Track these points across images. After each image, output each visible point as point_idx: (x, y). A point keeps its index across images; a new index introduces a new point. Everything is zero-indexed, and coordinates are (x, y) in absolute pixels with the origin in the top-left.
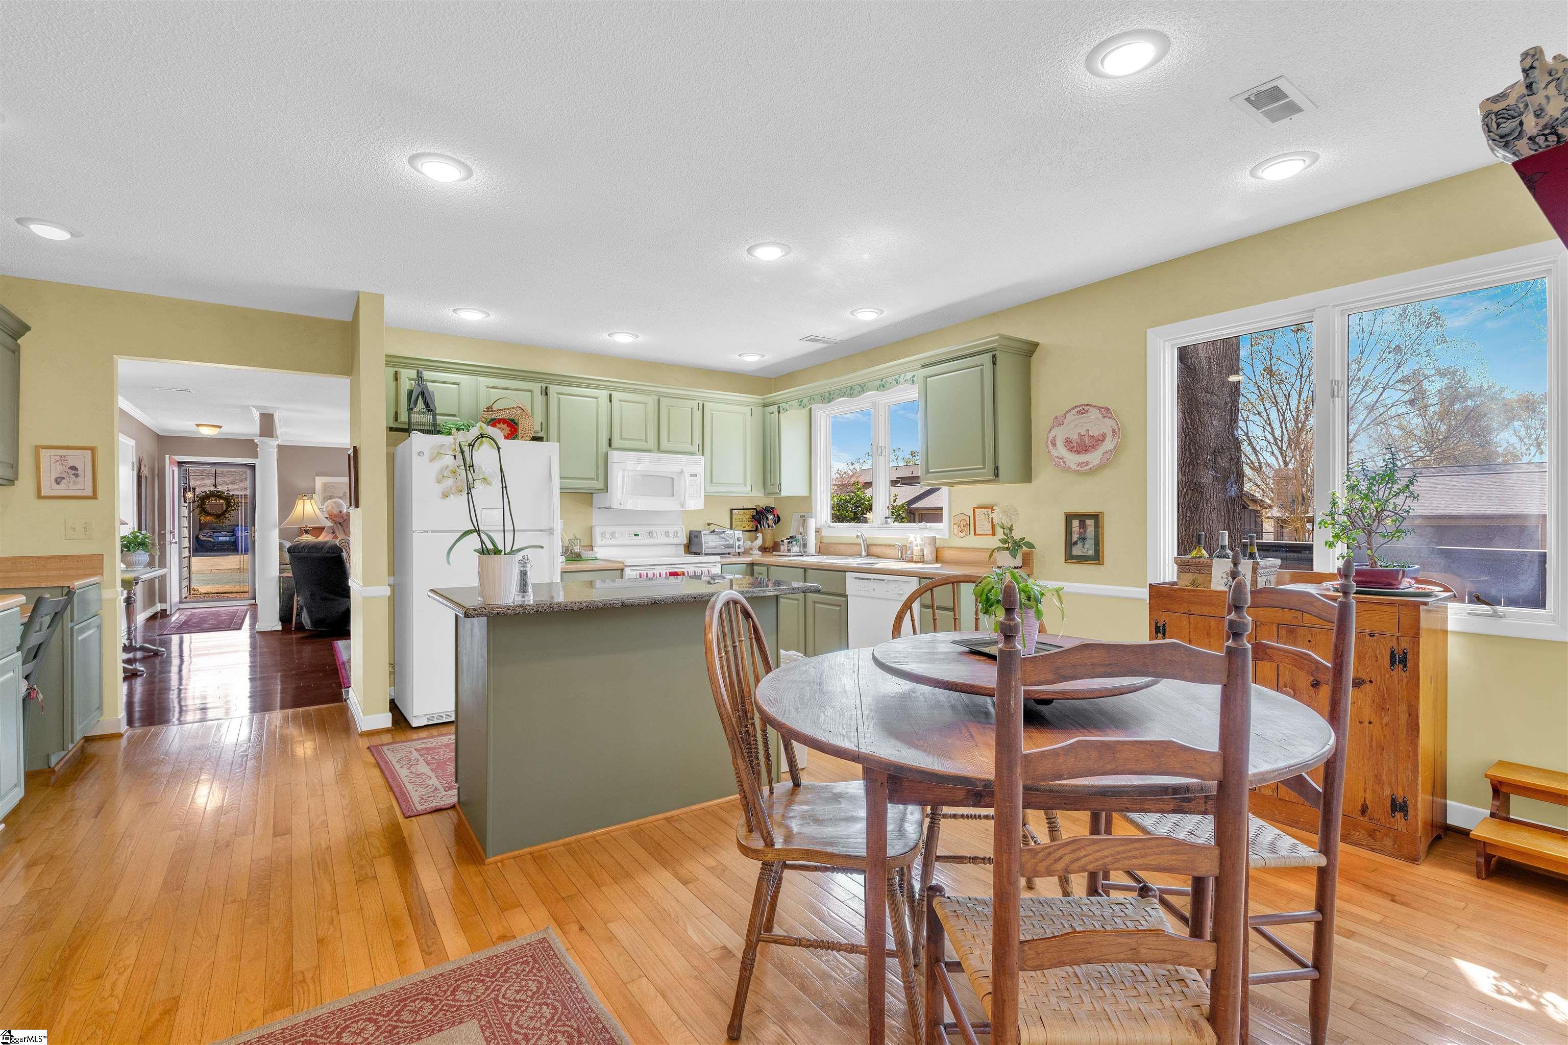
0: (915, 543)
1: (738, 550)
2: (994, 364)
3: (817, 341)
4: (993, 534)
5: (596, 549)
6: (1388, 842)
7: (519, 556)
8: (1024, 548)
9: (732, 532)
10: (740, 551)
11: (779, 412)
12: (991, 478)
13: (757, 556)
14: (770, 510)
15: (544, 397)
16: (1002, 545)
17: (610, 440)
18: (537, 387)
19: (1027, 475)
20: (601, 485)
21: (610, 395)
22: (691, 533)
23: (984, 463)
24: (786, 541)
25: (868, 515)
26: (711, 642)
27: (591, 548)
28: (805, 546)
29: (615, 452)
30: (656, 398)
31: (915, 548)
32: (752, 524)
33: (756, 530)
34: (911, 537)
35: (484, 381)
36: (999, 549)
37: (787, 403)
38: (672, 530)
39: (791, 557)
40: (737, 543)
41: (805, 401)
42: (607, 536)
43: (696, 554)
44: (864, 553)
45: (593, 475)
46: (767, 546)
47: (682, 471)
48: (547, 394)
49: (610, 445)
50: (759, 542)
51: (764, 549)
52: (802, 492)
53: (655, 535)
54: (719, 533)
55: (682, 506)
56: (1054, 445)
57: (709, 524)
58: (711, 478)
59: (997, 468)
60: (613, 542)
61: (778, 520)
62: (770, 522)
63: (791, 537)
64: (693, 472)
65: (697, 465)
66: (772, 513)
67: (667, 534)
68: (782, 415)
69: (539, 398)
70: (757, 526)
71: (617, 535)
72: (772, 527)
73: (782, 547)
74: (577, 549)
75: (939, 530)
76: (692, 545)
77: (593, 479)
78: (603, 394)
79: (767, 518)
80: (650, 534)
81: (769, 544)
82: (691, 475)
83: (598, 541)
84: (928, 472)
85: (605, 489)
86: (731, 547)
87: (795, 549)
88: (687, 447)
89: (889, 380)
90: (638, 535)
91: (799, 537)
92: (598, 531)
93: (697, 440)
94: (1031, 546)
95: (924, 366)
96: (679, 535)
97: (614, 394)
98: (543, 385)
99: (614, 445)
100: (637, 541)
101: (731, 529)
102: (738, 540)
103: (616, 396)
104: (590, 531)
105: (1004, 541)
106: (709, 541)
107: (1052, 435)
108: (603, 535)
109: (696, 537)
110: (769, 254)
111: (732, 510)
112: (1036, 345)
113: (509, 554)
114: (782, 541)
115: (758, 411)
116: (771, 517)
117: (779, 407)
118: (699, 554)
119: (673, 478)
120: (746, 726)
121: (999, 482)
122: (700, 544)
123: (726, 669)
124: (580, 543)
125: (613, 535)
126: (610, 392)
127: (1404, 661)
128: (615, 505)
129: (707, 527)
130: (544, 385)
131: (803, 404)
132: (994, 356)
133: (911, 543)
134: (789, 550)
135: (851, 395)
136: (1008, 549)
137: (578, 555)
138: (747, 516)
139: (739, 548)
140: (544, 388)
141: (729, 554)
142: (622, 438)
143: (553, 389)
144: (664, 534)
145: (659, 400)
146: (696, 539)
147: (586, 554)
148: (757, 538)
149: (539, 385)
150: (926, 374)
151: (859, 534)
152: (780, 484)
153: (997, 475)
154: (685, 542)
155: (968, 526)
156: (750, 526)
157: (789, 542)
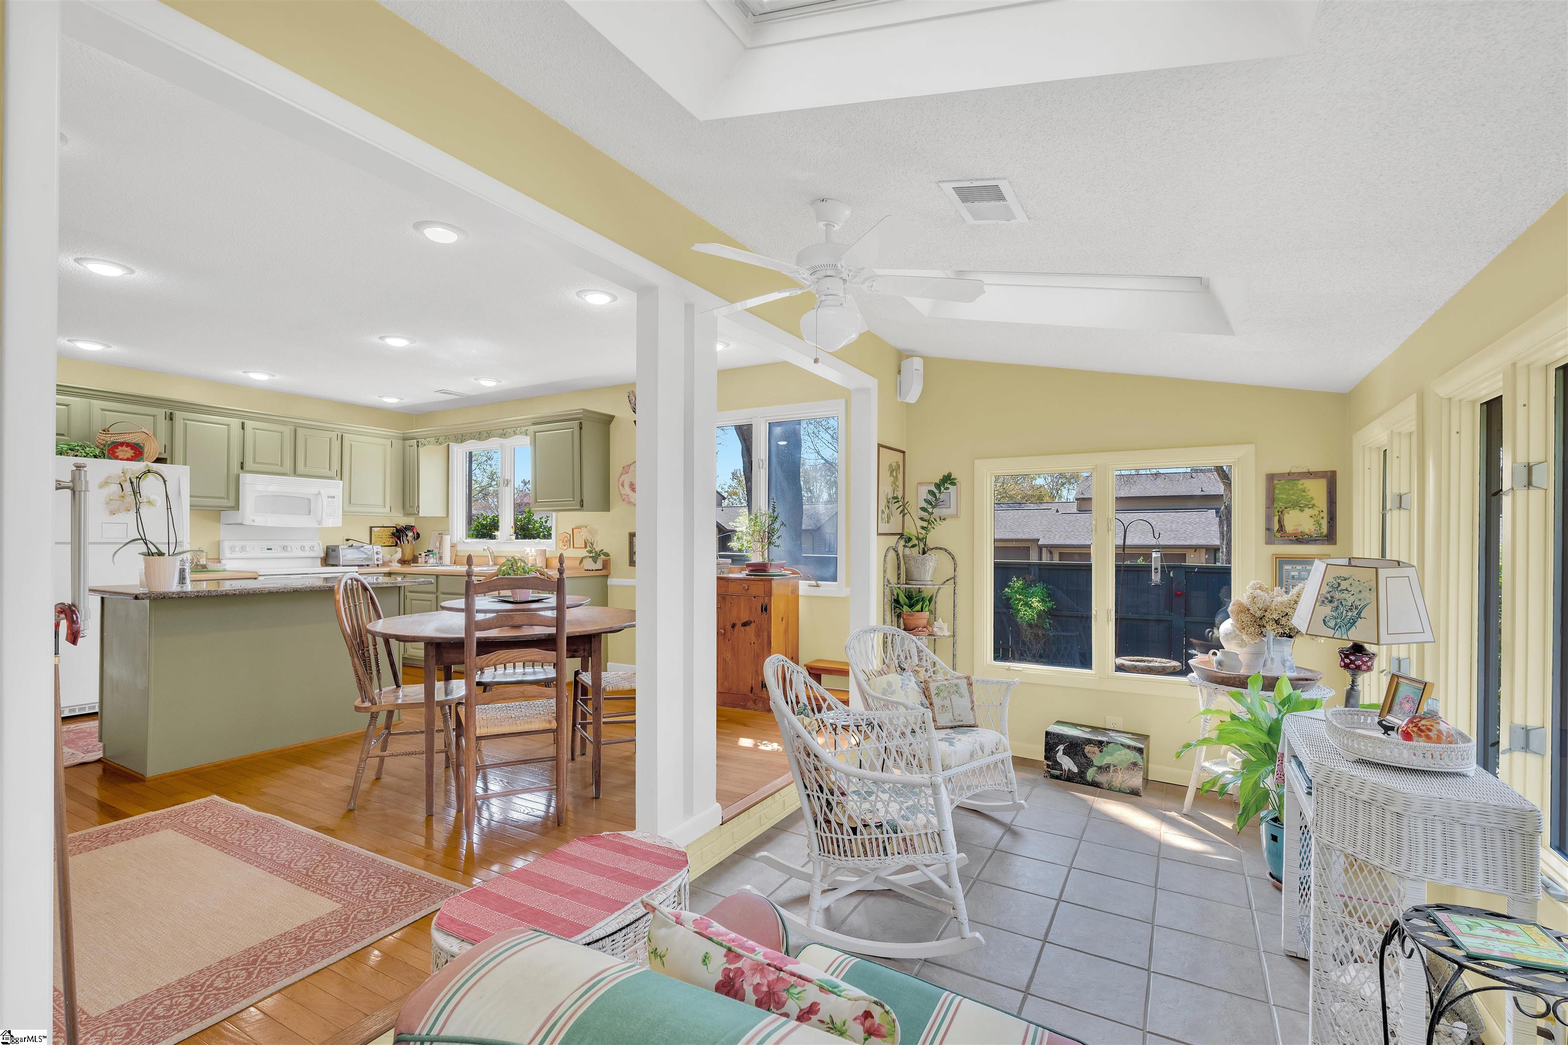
0: (530, 554)
1: (376, 562)
2: (581, 428)
3: (450, 394)
4: (586, 547)
5: (223, 562)
6: (760, 705)
7: (180, 557)
8: (602, 556)
9: (371, 546)
10: (378, 563)
11: (418, 446)
12: (578, 507)
13: (396, 567)
14: (410, 528)
15: (168, 422)
16: (588, 555)
17: (242, 463)
18: (161, 413)
19: (606, 506)
20: (232, 503)
21: (243, 424)
22: (328, 548)
23: (574, 498)
24: (423, 554)
25: (496, 533)
26: (339, 601)
27: (219, 560)
28: (441, 558)
29: (248, 476)
30: (292, 428)
31: (530, 558)
32: (392, 540)
33: (396, 545)
34: (528, 550)
35: (97, 404)
36: (586, 557)
37: (425, 439)
38: (308, 544)
39: (428, 566)
40: (376, 557)
41: (441, 439)
42: (237, 549)
43: (333, 565)
44: (491, 563)
45: (223, 494)
46: (406, 559)
47: (319, 493)
48: (171, 419)
49: (242, 468)
50: (399, 555)
51: (403, 562)
52: (440, 512)
53: (289, 549)
54: (358, 548)
55: (320, 523)
56: (623, 486)
57: (347, 540)
58: (349, 498)
59: (582, 501)
60: (243, 555)
61: (418, 536)
62: (410, 538)
63: (429, 551)
64: (332, 494)
65: (336, 488)
66: (412, 531)
67: (303, 548)
68: (420, 448)
69: (163, 424)
70: (397, 542)
71: (248, 549)
72: (412, 543)
73: (420, 560)
74: (203, 561)
75: (548, 546)
76: (329, 557)
77: (223, 498)
78: (235, 423)
79: (407, 535)
80: (284, 548)
81: (408, 556)
82: (328, 497)
83: (227, 553)
84: (536, 502)
85: (236, 507)
86: (371, 559)
87: (432, 561)
88: (326, 472)
89: (509, 430)
90: (271, 549)
91: (436, 551)
92: (226, 545)
93: (336, 466)
94: (607, 555)
95: (534, 424)
96: (315, 549)
97: (247, 422)
98: (167, 410)
99: (246, 467)
100: (269, 554)
101: (371, 543)
102: (377, 553)
103: (249, 424)
104: (218, 545)
105: (591, 552)
106: (347, 554)
107: (622, 479)
108: (232, 549)
109: (334, 551)
110: (397, 342)
111: (371, 528)
112: (613, 417)
113: (172, 555)
114: (420, 554)
115: (398, 444)
116: (410, 534)
117: (418, 442)
118: (336, 566)
119: (309, 500)
120: (363, 650)
121: (583, 511)
122: (337, 557)
123: (348, 615)
124: (207, 556)
125: (243, 549)
126: (242, 420)
127: (766, 610)
128: (247, 522)
129: (345, 542)
130: (168, 412)
131: (439, 441)
132: (581, 423)
133: (527, 554)
134: (426, 562)
135: (480, 439)
136: (592, 557)
137: (204, 567)
138: (388, 534)
139: (377, 560)
140: (168, 414)
141: (368, 565)
142: (254, 462)
143: (178, 415)
144: (299, 549)
145: (295, 431)
146: (333, 553)
147: (212, 566)
148: (396, 552)
149: (164, 411)
150: (536, 430)
151: (486, 548)
152: (418, 506)
153: (582, 506)
154: (322, 555)
155: (570, 541)
156: (391, 541)
157: (426, 555)
